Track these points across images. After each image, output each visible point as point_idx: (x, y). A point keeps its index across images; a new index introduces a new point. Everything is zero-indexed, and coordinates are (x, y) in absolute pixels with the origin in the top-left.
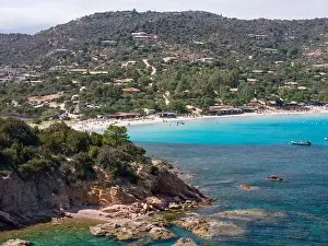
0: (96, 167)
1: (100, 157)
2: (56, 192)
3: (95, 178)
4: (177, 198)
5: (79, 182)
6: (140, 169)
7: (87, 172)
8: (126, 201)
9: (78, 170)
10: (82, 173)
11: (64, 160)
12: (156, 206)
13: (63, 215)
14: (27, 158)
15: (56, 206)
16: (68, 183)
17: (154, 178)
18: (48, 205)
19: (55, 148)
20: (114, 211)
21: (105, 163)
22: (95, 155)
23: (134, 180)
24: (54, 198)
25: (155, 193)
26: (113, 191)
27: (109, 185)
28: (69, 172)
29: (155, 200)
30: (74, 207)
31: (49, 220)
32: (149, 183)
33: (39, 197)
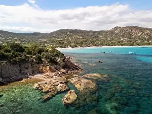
0: (43, 59)
1: (45, 56)
2: (27, 68)
3: (42, 63)
4: (71, 69)
5: (36, 65)
6: (59, 59)
7: (40, 61)
8: (53, 71)
9: (36, 60)
10: (37, 61)
11: (32, 57)
12: (63, 73)
13: (28, 77)
15: (27, 74)
16: (32, 65)
17: (64, 63)
18: (24, 73)
19: (30, 53)
20: (48, 75)
21: (46, 58)
22: (43, 55)
23: (57, 63)
24: (26, 71)
25: (64, 67)
26: (48, 68)
27: (47, 66)
28: (33, 61)
29: (63, 70)
30: (33, 73)
32: (62, 64)
33: (20, 71)
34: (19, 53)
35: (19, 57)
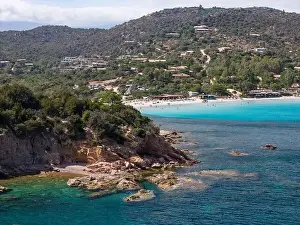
0: (87, 129)
1: (91, 120)
2: (48, 149)
3: (84, 138)
4: (162, 159)
5: (70, 141)
6: (128, 131)
7: (78, 132)
8: (110, 159)
9: (70, 131)
10: (73, 133)
11: (59, 122)
12: (138, 165)
13: (51, 169)
14: (24, 119)
15: (47, 162)
16: (59, 142)
17: (141, 140)
18: (40, 161)
19: (53, 111)
20: (97, 167)
21: (94, 125)
22: (87, 119)
23: (121, 141)
24: (46, 155)
25: (141, 154)
26: (98, 150)
27: (95, 145)
28: (62, 132)
29: (138, 159)
30: (63, 163)
31: (38, 173)
32: (135, 144)
33: (34, 154)
34: (29, 111)
35: (31, 121)
